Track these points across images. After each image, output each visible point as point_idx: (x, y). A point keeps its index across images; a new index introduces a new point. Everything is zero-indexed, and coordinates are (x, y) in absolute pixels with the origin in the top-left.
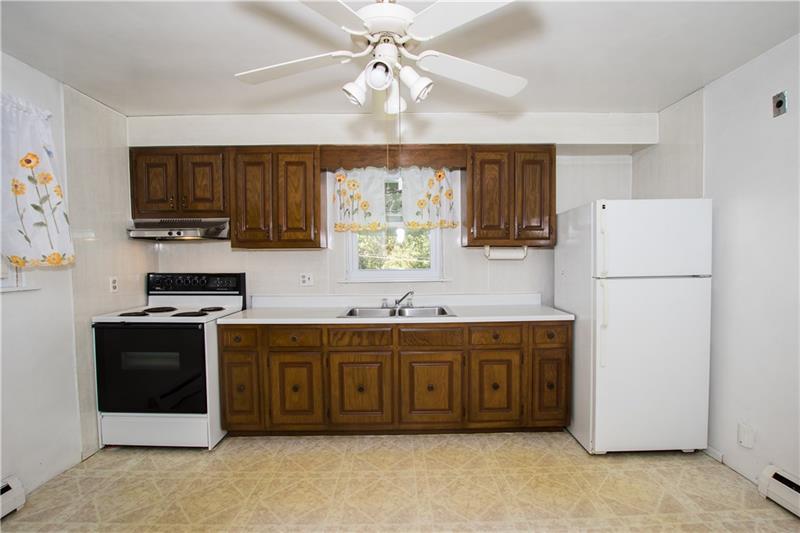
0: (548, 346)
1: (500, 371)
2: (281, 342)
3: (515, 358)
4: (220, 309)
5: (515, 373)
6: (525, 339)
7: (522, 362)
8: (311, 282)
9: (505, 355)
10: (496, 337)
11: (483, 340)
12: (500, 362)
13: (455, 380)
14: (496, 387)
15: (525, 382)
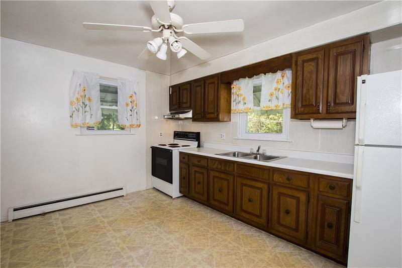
0: (330, 195)
1: (292, 203)
2: (195, 162)
3: (303, 197)
4: (189, 146)
5: (303, 208)
6: (311, 185)
7: (309, 202)
8: (224, 138)
9: (295, 193)
10: (288, 179)
11: (280, 179)
12: (293, 197)
13: (263, 200)
14: (287, 212)
15: (310, 217)
